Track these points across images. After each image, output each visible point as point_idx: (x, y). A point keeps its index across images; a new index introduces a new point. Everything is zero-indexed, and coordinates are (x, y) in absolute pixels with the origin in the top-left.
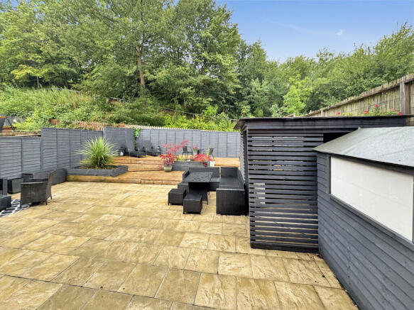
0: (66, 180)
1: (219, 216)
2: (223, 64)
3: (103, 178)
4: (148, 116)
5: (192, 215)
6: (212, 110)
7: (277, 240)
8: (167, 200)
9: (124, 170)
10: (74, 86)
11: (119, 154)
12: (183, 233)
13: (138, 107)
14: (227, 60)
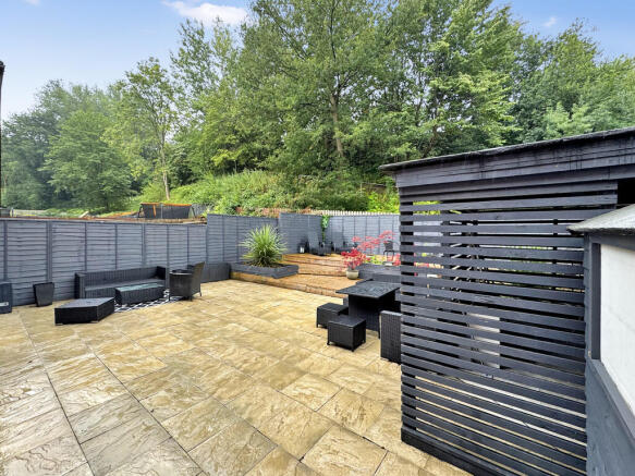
0: (229, 277)
1: (385, 362)
2: (474, 90)
3: (264, 278)
4: (342, 196)
5: (340, 349)
7: (461, 443)
8: (315, 320)
9: (293, 271)
10: (260, 165)
11: (299, 249)
12: (302, 373)
13: (330, 184)
14: (481, 82)
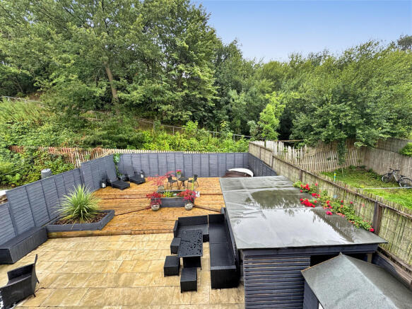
0: (48, 237)
2: (202, 77)
4: (126, 136)
6: (192, 125)
11: (101, 185)
14: (205, 73)
